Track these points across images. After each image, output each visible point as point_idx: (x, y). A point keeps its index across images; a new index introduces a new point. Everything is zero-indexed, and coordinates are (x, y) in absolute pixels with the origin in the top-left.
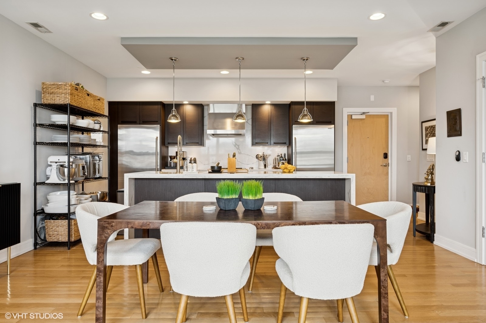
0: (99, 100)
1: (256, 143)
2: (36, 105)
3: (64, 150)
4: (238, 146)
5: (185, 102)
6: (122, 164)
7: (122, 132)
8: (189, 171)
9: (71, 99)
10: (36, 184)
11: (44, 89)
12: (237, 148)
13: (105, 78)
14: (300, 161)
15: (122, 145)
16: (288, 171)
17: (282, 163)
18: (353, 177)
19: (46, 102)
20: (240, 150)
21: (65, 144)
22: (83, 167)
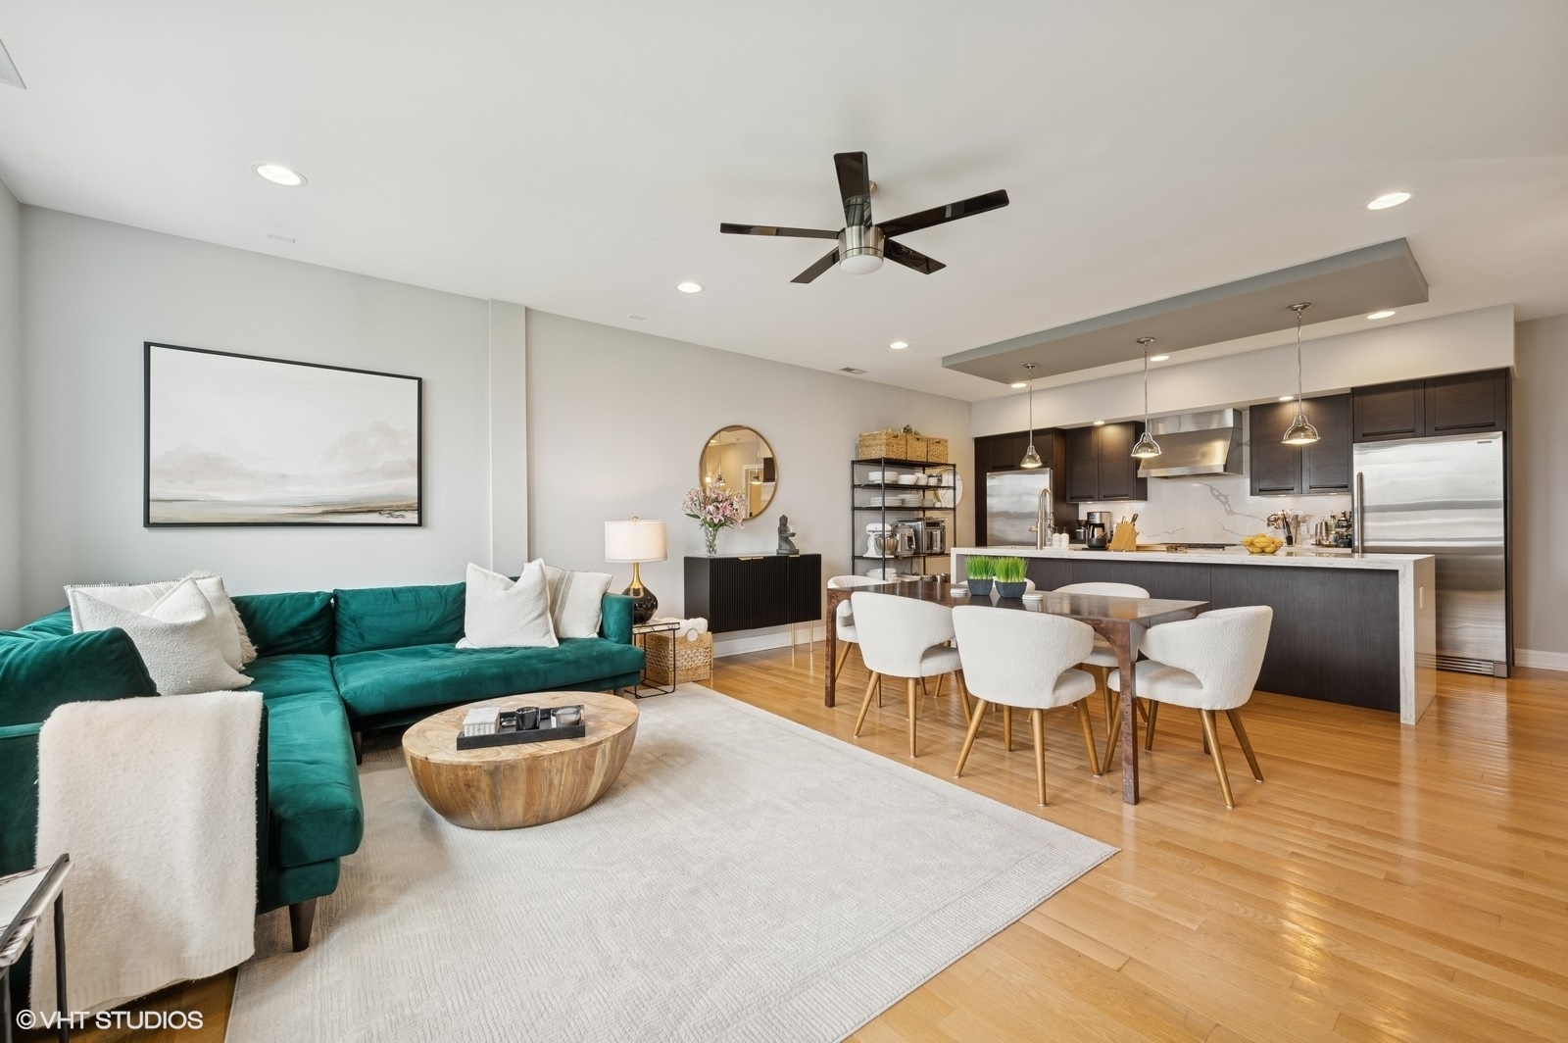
0: (938, 442)
1: (1260, 490)
2: (853, 462)
3: (878, 516)
4: (1226, 497)
5: (1098, 423)
6: (992, 535)
7: (993, 482)
8: (1055, 547)
9: (888, 451)
10: (854, 557)
11: (862, 443)
12: (1223, 502)
13: (969, 405)
14: (1376, 530)
15: (993, 503)
16: (1259, 550)
17: (1337, 533)
18: (1405, 568)
19: (868, 457)
20: (1229, 506)
21: (879, 508)
22: (910, 539)
